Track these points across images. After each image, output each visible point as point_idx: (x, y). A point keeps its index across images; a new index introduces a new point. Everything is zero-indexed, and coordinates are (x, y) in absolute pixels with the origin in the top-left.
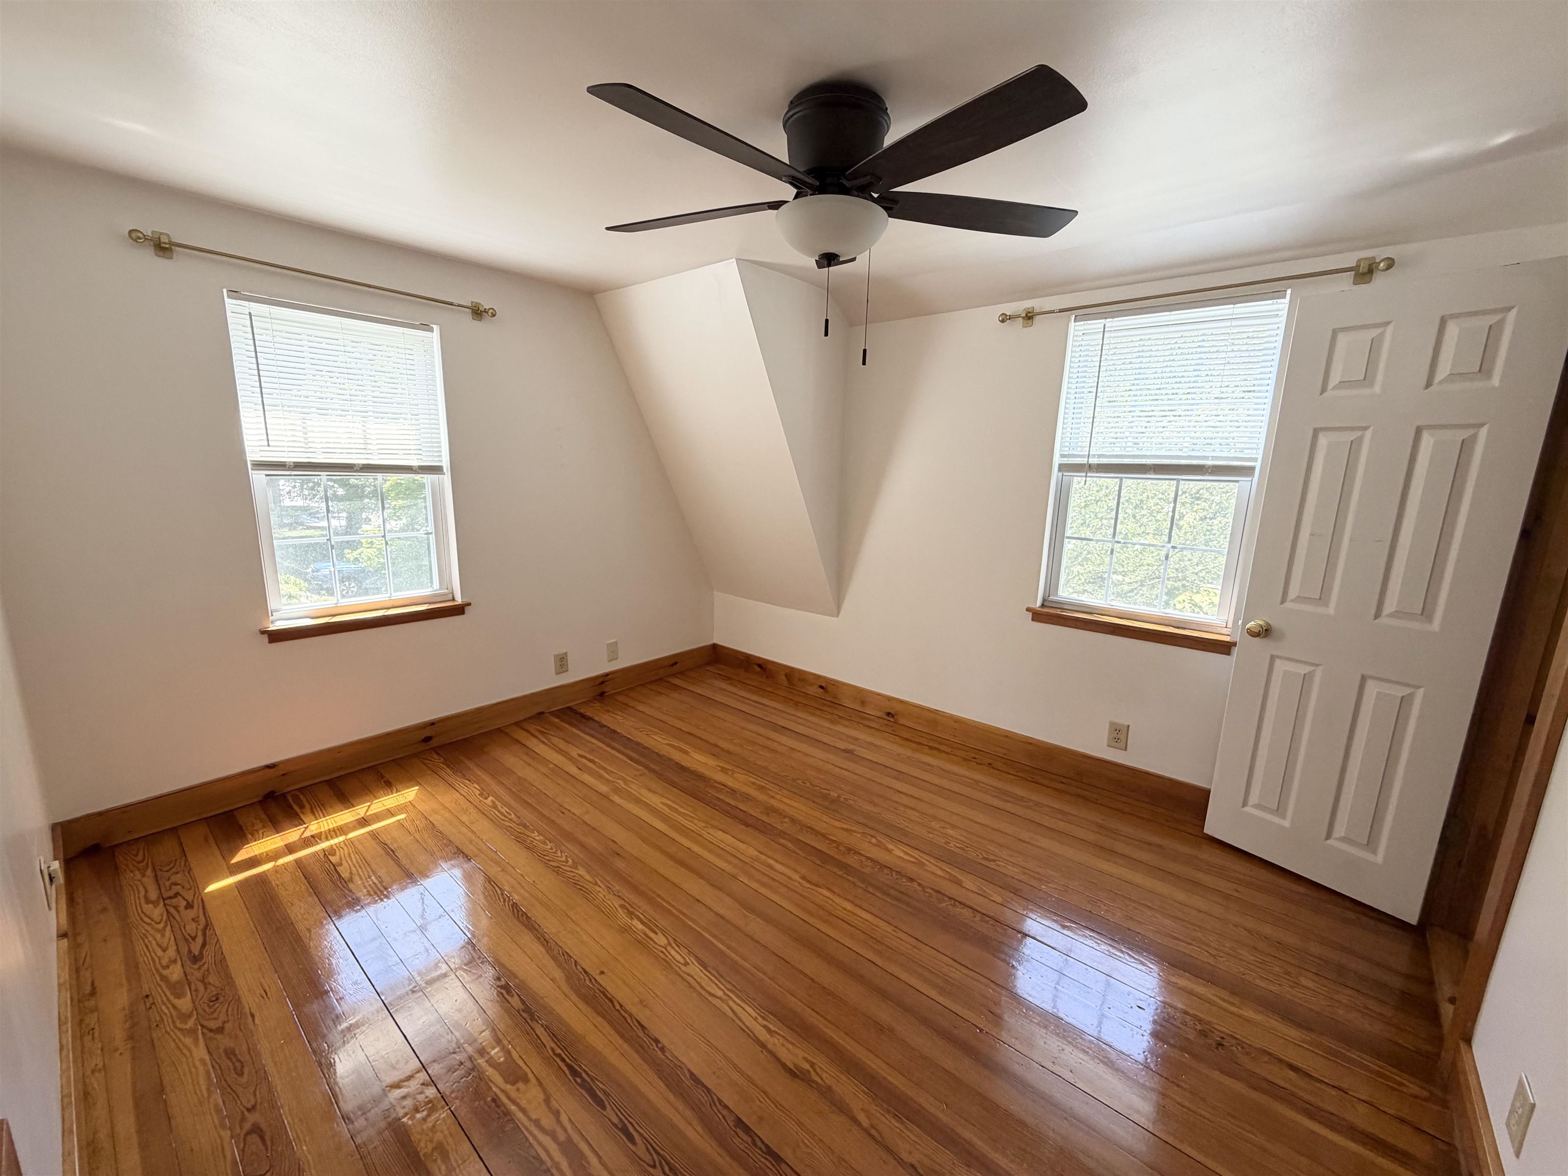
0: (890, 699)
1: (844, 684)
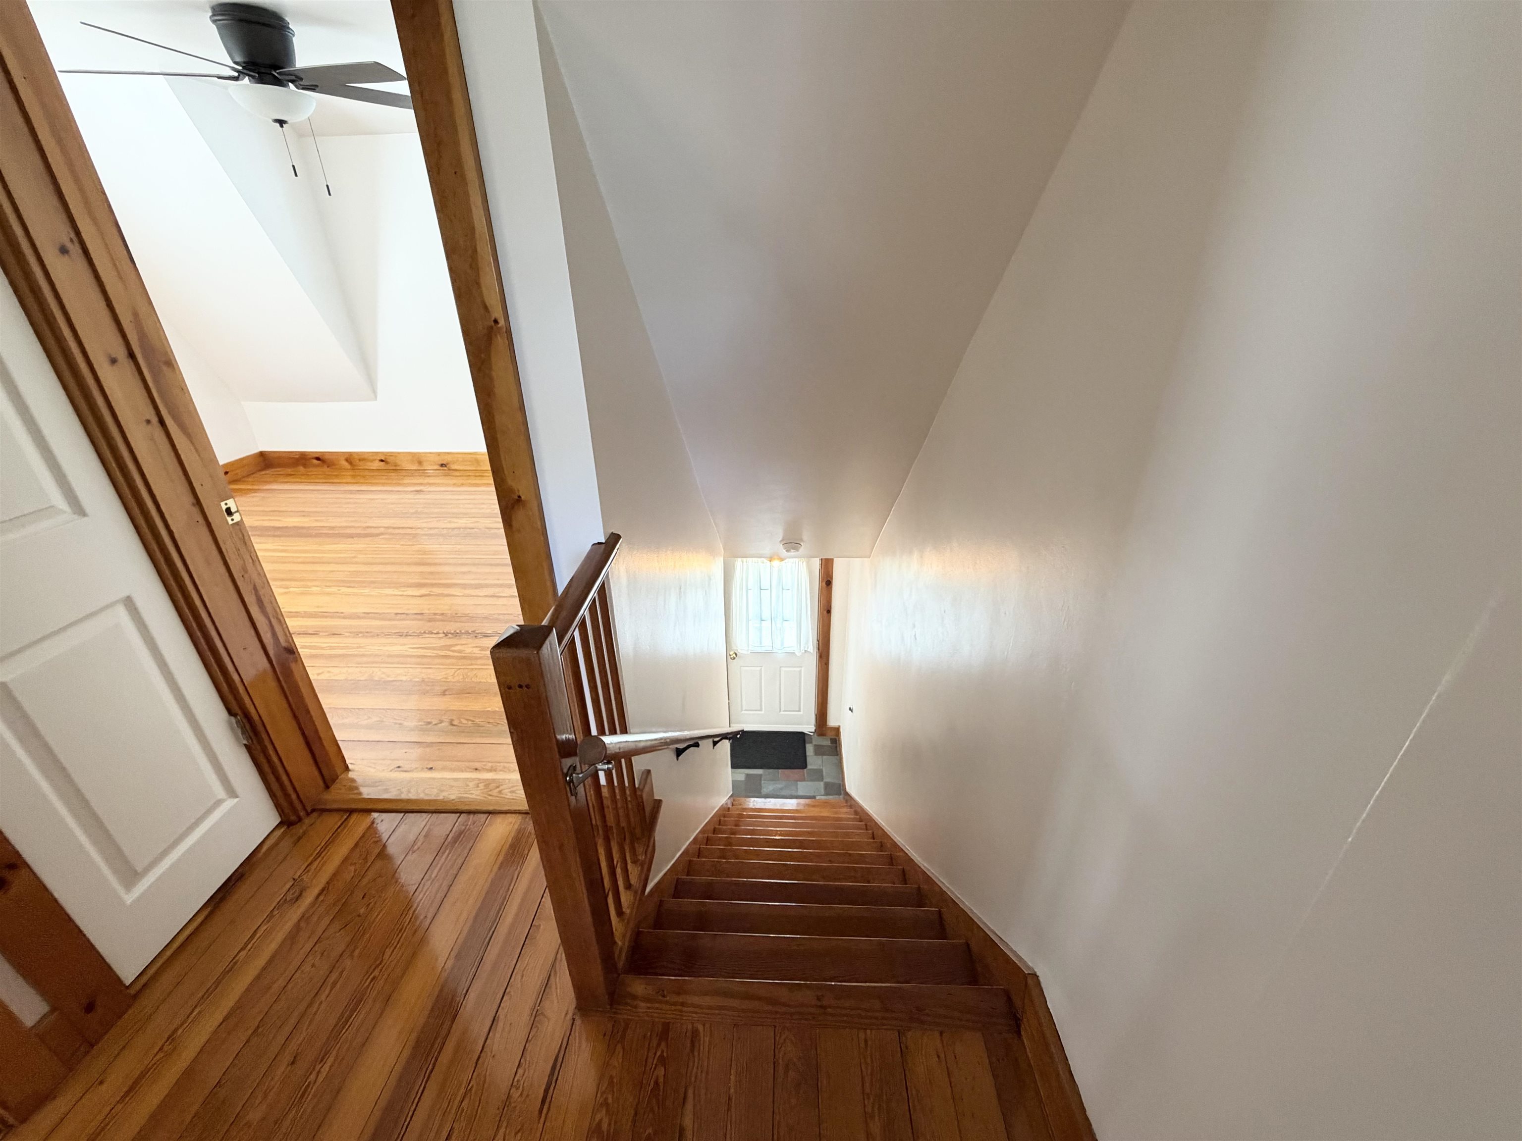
0: (439, 454)
1: (399, 453)
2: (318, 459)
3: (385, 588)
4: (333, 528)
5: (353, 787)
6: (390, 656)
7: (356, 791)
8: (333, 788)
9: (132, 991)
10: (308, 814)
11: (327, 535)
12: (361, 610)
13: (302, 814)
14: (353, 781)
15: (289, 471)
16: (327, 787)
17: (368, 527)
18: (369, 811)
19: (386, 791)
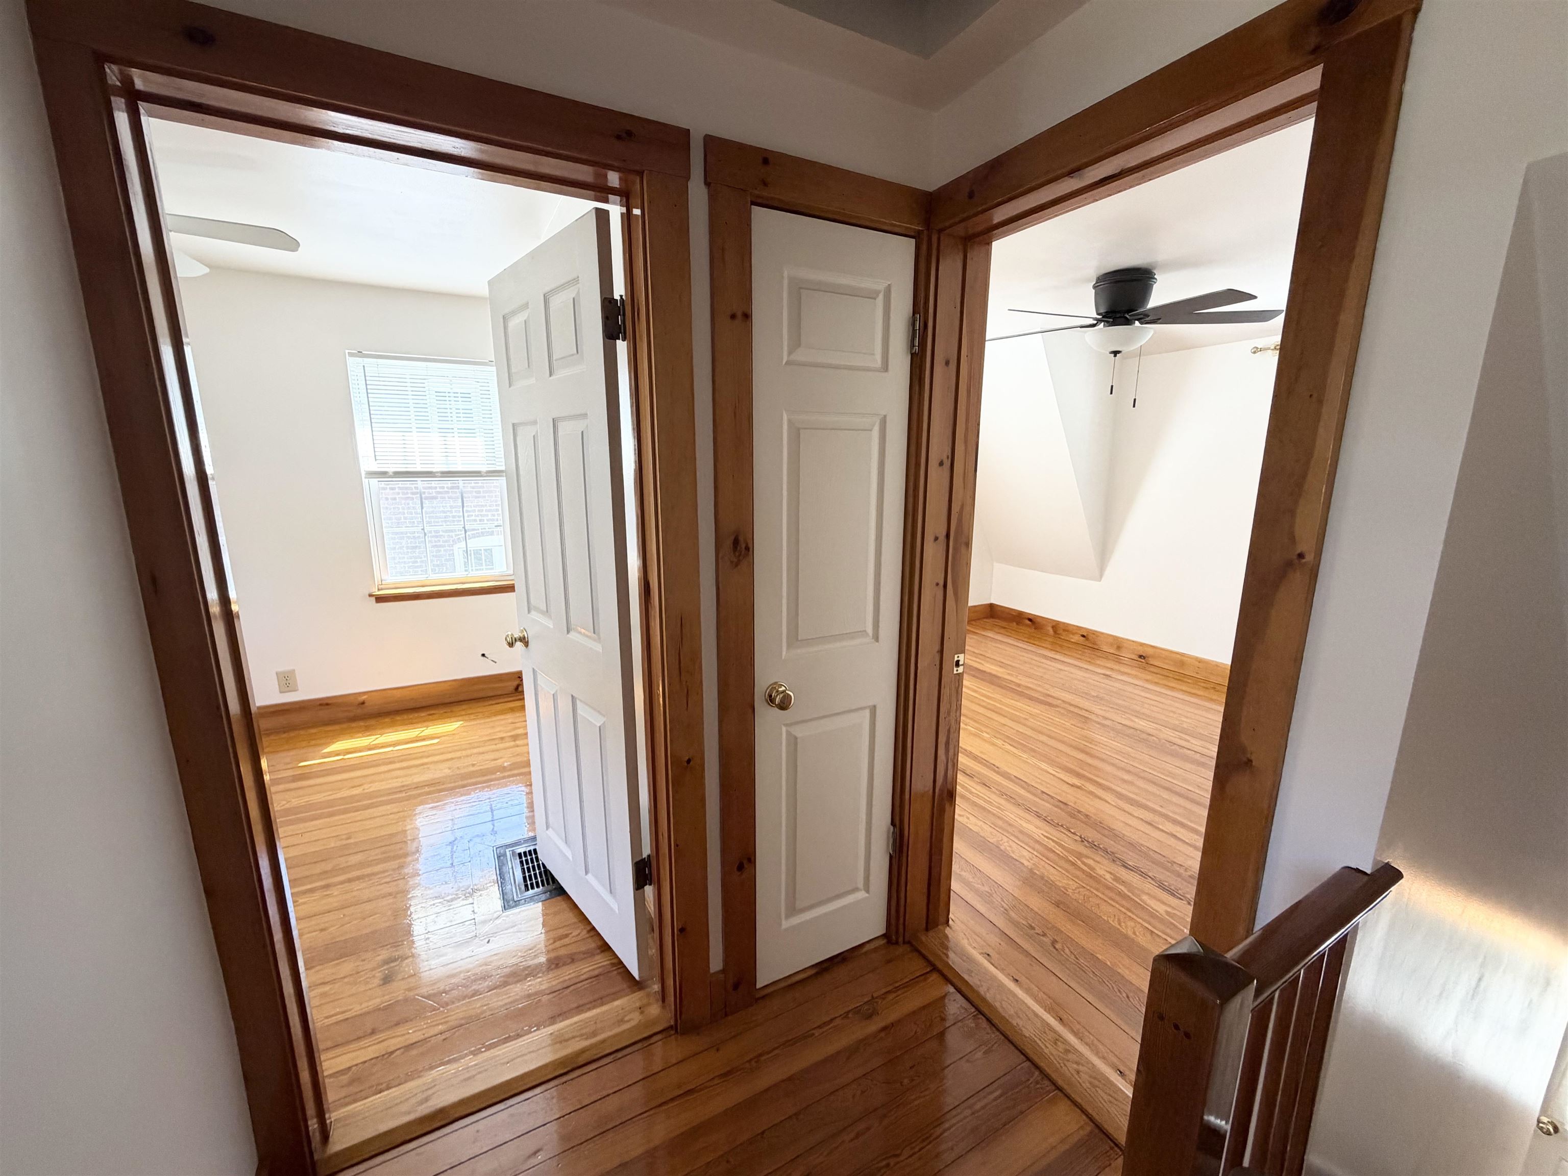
0: (1142, 645)
1: (1102, 633)
2: (1030, 620)
3: (1043, 761)
4: (1019, 685)
5: (944, 943)
6: (1021, 832)
7: (945, 951)
8: (931, 933)
9: (758, 996)
10: (904, 943)
11: (1012, 690)
12: (1013, 772)
13: (901, 940)
14: (947, 937)
15: (1004, 624)
16: (927, 929)
17: (1049, 695)
18: (948, 980)
19: (970, 972)
